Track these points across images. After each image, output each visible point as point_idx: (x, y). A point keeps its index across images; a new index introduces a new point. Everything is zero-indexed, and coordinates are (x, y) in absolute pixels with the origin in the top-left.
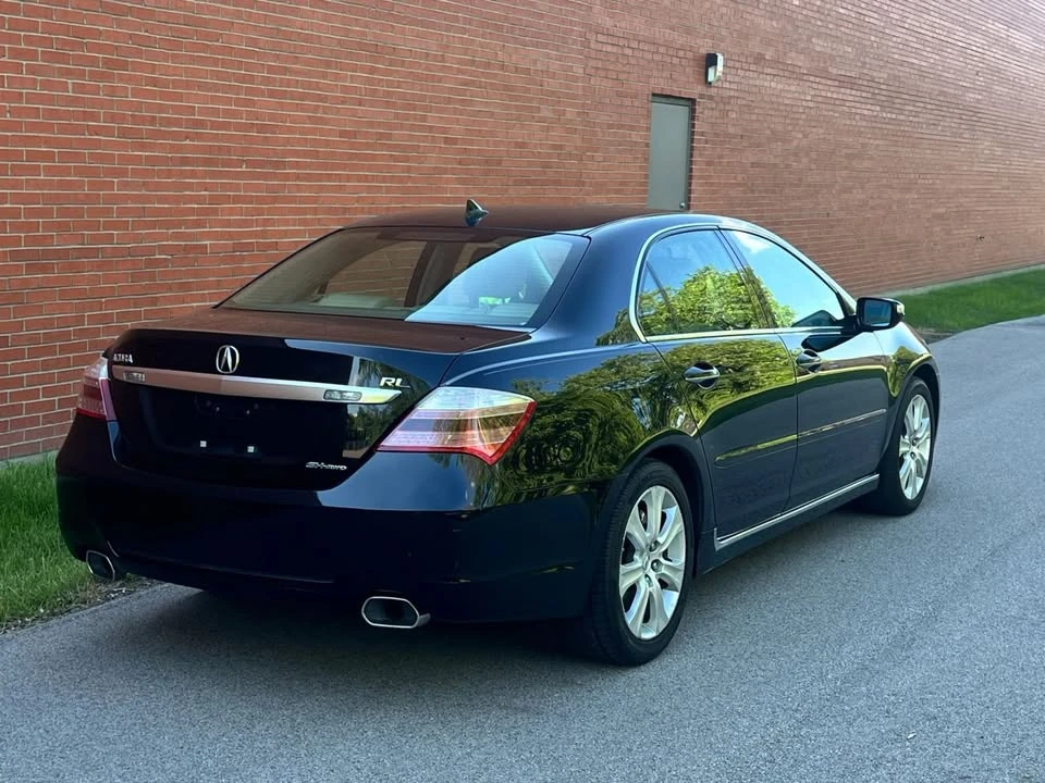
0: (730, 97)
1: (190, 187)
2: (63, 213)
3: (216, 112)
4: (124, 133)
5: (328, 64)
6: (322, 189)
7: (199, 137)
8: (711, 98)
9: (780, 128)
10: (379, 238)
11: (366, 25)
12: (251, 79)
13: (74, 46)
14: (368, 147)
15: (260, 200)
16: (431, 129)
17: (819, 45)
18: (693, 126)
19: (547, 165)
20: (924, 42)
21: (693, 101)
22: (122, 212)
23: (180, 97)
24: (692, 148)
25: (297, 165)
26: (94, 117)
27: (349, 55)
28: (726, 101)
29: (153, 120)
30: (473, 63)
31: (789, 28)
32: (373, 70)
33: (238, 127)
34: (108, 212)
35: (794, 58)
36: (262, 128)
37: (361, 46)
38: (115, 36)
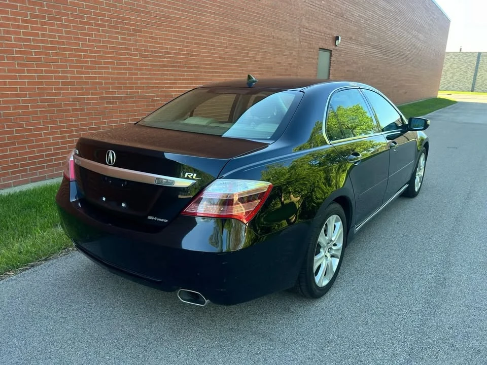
0: (342, 50)
1: (167, 75)
2: (119, 83)
3: (175, 49)
4: (141, 55)
5: (215, 34)
6: (213, 76)
7: (170, 58)
8: (336, 50)
9: (355, 60)
10: (208, 92)
11: (228, 21)
12: (188, 38)
13: (120, 23)
14: (229, 62)
15: (191, 80)
16: (250, 57)
17: (368, 35)
18: (331, 58)
19: (287, 70)
20: (396, 36)
21: (331, 51)
22: (141, 83)
23: (162, 43)
24: (330, 65)
25: (204, 68)
26: (129, 49)
27: (222, 31)
28: (341, 51)
29: (152, 51)
30: (264, 36)
31: (360, 29)
32: (230, 37)
33: (184, 54)
34: (137, 83)
35: (360, 39)
36: (192, 55)
37: (227, 28)
38: (137, 21)
